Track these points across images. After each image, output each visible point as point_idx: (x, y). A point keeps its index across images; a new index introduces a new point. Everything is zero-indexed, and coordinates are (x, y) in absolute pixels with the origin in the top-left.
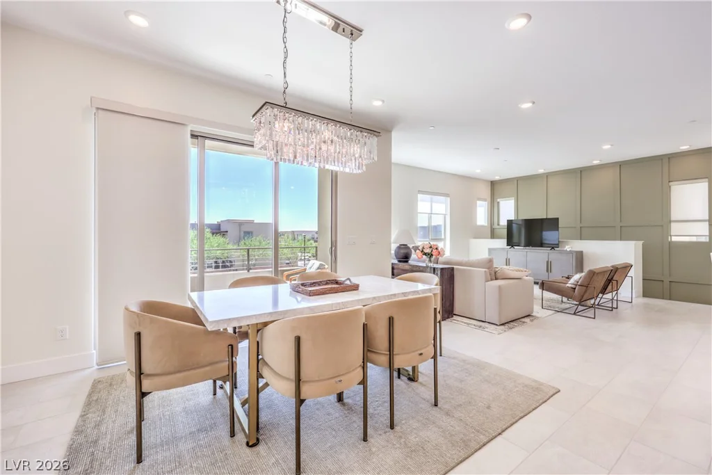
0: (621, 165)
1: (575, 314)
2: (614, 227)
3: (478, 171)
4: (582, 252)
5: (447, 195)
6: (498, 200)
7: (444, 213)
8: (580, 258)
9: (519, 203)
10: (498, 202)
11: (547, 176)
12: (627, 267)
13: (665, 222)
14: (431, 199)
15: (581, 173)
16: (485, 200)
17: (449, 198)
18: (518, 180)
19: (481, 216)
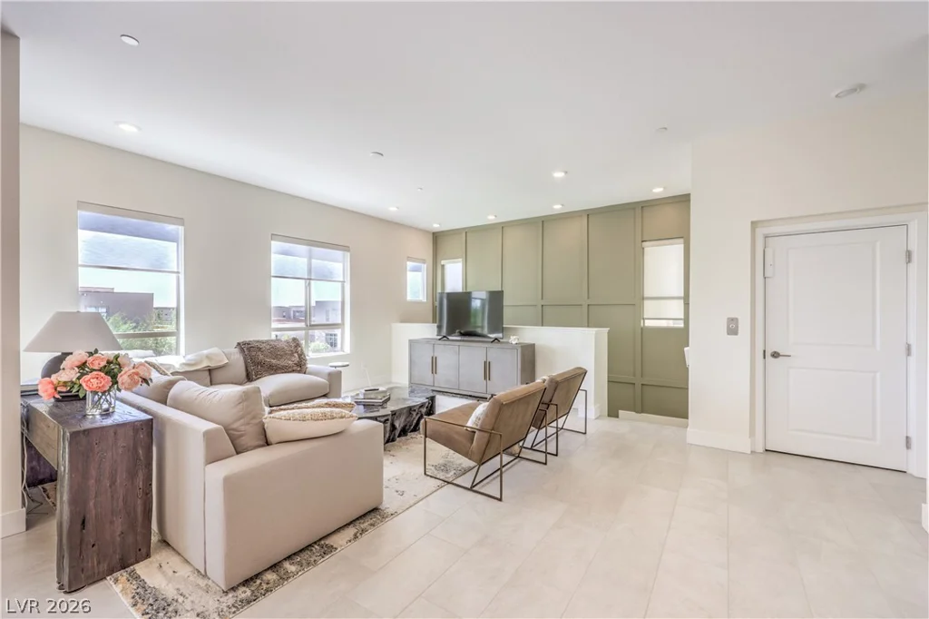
0: (589, 214)
1: (471, 489)
2: (581, 305)
3: (393, 209)
4: (534, 344)
5: (345, 248)
6: (443, 262)
7: (342, 280)
8: (529, 357)
9: (468, 268)
10: (443, 266)
11: (502, 227)
12: (580, 374)
13: (636, 300)
14: (310, 251)
15: (542, 225)
16: (424, 261)
17: (349, 254)
18: (467, 231)
19: (416, 286)
